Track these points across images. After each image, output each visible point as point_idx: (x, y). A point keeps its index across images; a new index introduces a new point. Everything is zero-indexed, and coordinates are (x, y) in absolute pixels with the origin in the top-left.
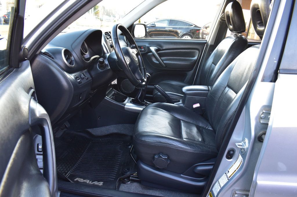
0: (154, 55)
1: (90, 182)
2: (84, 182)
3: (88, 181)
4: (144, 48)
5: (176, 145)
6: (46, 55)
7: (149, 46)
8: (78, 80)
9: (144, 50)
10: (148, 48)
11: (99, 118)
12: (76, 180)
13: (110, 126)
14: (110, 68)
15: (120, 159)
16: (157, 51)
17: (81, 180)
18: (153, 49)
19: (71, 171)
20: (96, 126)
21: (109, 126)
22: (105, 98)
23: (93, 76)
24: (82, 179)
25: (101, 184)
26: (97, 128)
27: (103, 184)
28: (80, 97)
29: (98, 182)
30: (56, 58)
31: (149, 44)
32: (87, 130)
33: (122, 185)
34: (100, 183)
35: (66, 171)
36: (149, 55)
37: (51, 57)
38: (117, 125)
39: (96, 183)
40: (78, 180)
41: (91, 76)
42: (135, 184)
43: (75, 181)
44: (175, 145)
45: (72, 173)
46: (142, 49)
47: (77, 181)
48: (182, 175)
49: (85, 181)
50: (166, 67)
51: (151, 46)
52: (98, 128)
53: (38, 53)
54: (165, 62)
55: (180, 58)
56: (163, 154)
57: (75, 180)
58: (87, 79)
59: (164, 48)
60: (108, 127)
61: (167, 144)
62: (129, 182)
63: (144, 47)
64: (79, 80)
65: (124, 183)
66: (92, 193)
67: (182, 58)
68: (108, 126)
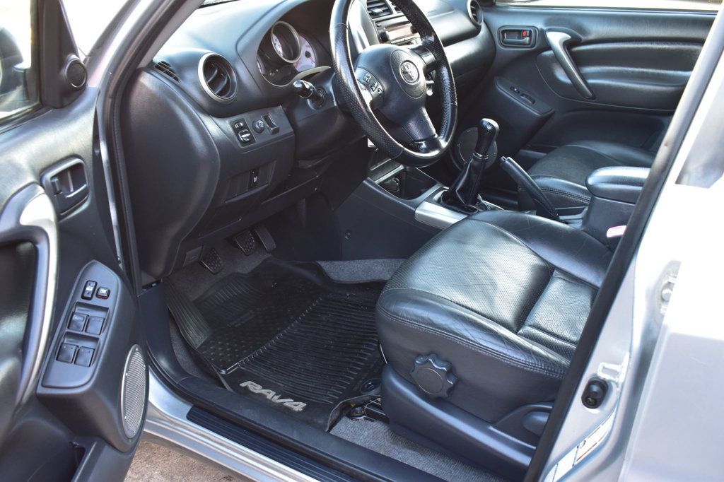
0: (557, 58)
1: (277, 397)
2: (260, 395)
3: (270, 395)
4: (530, 36)
5: (471, 338)
6: (162, 70)
7: (545, 28)
8: (242, 134)
9: (530, 40)
10: (543, 34)
11: (346, 235)
12: (243, 385)
13: (376, 260)
14: (335, 105)
15: (369, 354)
16: (568, 45)
17: (256, 388)
18: (556, 38)
19: (242, 362)
20: (337, 256)
21: (372, 261)
22: (364, 182)
23: (300, 124)
24: (259, 387)
25: (299, 406)
26: (342, 262)
27: (305, 409)
28: (252, 179)
29: (295, 401)
30: (183, 78)
31: (547, 24)
32: (319, 263)
33: (344, 419)
34: (296, 406)
35: (229, 361)
36: (546, 57)
37: (171, 75)
38: (394, 260)
39: (288, 403)
40: (250, 386)
41: (293, 124)
42: (377, 426)
43: (241, 387)
44: (469, 340)
45: (242, 368)
46: (523, 37)
47: (246, 388)
48: (491, 428)
49: (264, 392)
50: (593, 98)
51: (550, 30)
52: (346, 263)
53: (143, 63)
54: (590, 81)
55: (645, 70)
56: (437, 357)
57: (241, 385)
58: (276, 131)
59: (591, 37)
60: (368, 263)
61: (449, 332)
62: (362, 418)
63: (530, 32)
64: (244, 136)
65: (351, 416)
66: (258, 422)
67: (651, 71)
68: (368, 260)
